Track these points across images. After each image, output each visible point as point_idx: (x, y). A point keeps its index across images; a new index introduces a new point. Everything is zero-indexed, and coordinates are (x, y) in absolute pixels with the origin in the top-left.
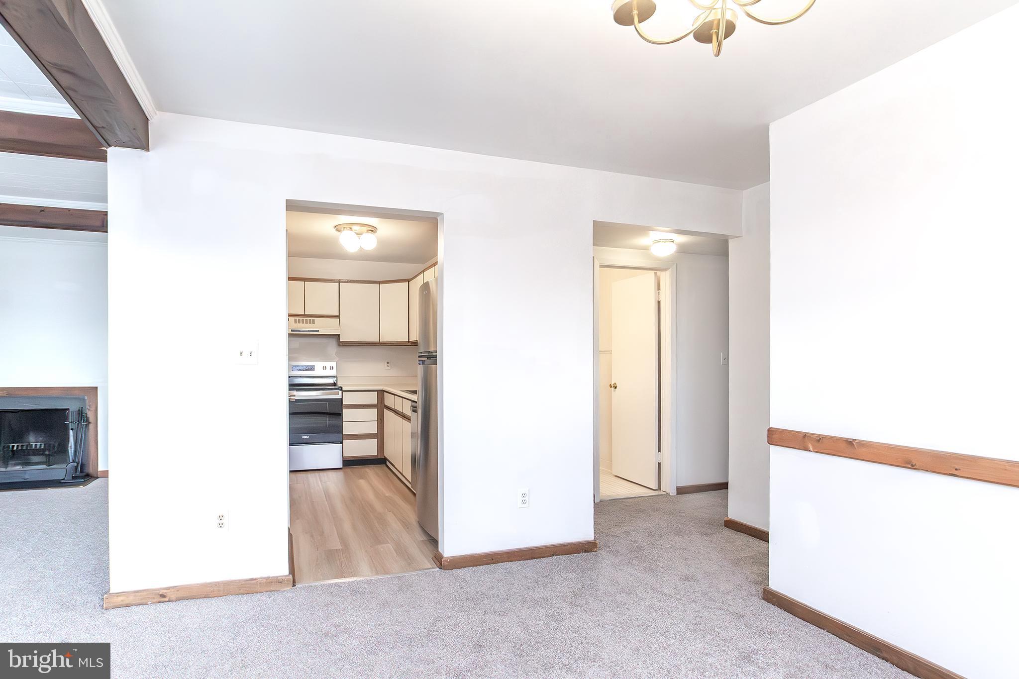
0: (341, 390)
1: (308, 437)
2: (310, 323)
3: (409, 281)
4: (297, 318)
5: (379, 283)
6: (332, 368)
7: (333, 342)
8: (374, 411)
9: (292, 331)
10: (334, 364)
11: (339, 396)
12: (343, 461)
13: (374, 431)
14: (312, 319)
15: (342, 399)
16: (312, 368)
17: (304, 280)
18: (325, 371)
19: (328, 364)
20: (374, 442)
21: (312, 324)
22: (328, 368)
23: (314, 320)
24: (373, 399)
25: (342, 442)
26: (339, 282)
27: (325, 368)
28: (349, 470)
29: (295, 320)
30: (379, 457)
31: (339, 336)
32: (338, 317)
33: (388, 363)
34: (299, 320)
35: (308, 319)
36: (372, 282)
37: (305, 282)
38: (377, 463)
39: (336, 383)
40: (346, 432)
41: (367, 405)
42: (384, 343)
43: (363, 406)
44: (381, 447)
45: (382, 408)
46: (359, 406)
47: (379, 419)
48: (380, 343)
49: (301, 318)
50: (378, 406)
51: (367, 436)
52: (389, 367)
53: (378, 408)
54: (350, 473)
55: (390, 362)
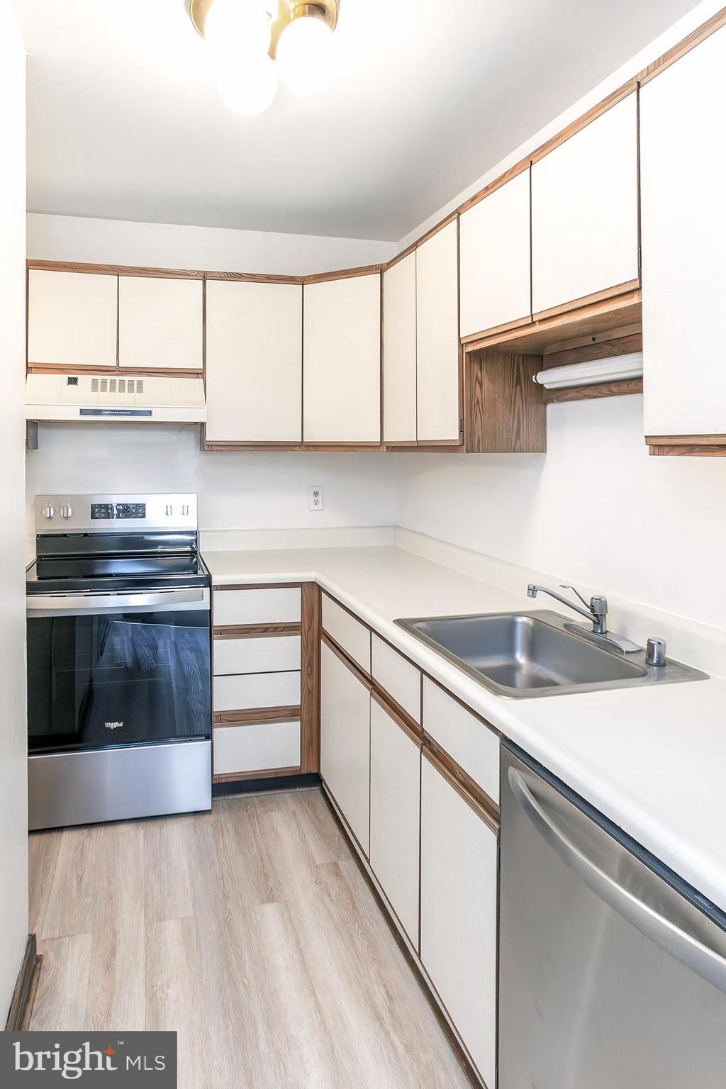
0: (210, 586)
1: (121, 725)
2: (131, 389)
3: (381, 270)
4: (100, 378)
5: (302, 281)
6: (185, 511)
7: (190, 438)
8: (295, 642)
9: (83, 412)
10: (191, 500)
11: (204, 605)
12: (212, 785)
13: (292, 697)
14: (136, 378)
15: (210, 610)
16: (138, 510)
17: (118, 271)
18: (170, 516)
19: (178, 501)
20: (292, 730)
21: (135, 394)
22: (177, 510)
23: (140, 383)
24: (288, 608)
25: (209, 737)
26: (205, 277)
27: (169, 510)
29: (95, 384)
30: (304, 771)
31: (202, 426)
32: (200, 374)
33: (316, 494)
34: (104, 383)
35: (127, 378)
36: (281, 280)
37: (118, 276)
38: (298, 790)
39: (196, 552)
40: (219, 705)
41: (276, 628)
42: (313, 446)
43: (264, 630)
44: (311, 744)
45: (313, 632)
46: (255, 631)
47: (308, 667)
48: (305, 444)
49: (109, 378)
50: (303, 631)
51: (273, 716)
52: (319, 506)
53: (303, 633)
54: (230, 826)
55: (320, 493)
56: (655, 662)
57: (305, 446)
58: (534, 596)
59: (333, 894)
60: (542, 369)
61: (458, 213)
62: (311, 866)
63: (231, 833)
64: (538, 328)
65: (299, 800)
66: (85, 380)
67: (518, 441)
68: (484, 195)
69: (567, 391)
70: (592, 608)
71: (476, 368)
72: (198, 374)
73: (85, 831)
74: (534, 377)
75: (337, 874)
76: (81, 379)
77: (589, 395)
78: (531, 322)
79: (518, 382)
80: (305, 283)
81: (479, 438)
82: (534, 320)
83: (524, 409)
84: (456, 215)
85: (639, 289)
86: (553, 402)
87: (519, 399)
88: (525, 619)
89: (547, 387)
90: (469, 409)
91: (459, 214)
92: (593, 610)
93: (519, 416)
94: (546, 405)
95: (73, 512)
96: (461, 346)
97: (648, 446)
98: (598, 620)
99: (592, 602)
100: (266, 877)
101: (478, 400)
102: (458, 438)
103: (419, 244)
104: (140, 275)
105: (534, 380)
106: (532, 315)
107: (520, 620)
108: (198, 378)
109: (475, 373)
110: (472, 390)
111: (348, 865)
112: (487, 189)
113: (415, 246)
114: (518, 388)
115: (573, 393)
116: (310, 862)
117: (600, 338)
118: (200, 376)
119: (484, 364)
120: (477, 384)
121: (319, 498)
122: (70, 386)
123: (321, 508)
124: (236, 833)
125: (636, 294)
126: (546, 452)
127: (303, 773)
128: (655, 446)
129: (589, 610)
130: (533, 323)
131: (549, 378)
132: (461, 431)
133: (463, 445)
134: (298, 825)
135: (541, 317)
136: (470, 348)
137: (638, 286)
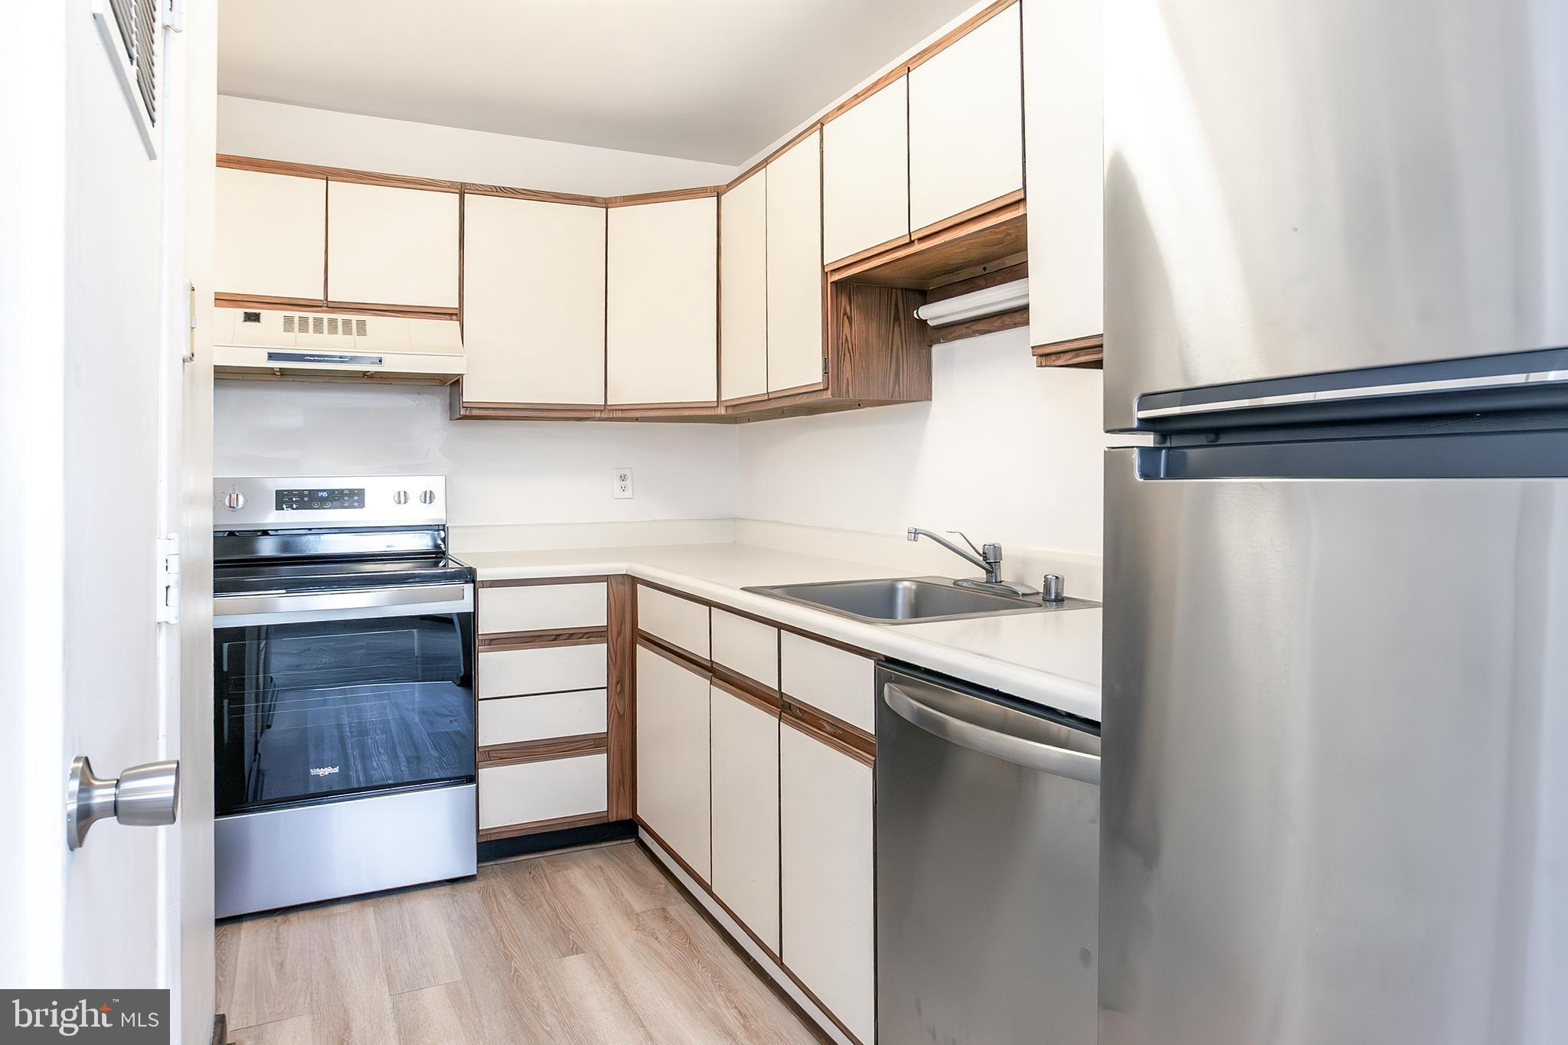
0: (474, 581)
1: (336, 770)
2: (347, 330)
3: (718, 193)
4: (296, 314)
5: (607, 203)
6: (429, 499)
7: (431, 409)
8: (597, 653)
9: (272, 356)
10: (436, 484)
11: (466, 606)
12: (478, 843)
14: (354, 318)
15: (474, 613)
16: (351, 498)
17: (328, 174)
19: (415, 485)
20: (597, 764)
21: (354, 338)
22: (414, 497)
23: (362, 326)
24: (591, 605)
25: (472, 779)
26: (462, 190)
27: (402, 498)
28: (501, 882)
29: (288, 321)
30: (613, 818)
31: (457, 381)
32: (456, 314)
33: (623, 478)
34: (304, 321)
35: (340, 317)
36: (578, 200)
37: (327, 180)
38: (604, 845)
39: (444, 553)
40: (488, 737)
41: (572, 634)
42: (622, 410)
43: (554, 637)
44: (621, 783)
45: (624, 640)
46: (541, 639)
47: (617, 684)
48: (609, 408)
49: (311, 316)
50: (610, 637)
51: (568, 749)
52: (628, 493)
53: (610, 641)
54: (506, 890)
55: (629, 474)
56: (1053, 597)
57: (609, 410)
58: (915, 539)
59: (661, 937)
60: (925, 303)
61: (821, 123)
62: (628, 914)
63: (509, 896)
64: (918, 247)
65: (606, 855)
66: (272, 318)
67: (897, 387)
68: (853, 104)
69: (955, 328)
70: (985, 556)
71: (844, 301)
72: (452, 314)
73: (279, 918)
74: (915, 312)
75: (666, 917)
76: (265, 314)
77: (981, 331)
78: (908, 241)
79: (897, 319)
80: (609, 205)
81: (848, 379)
82: (913, 239)
83: (904, 348)
84: (819, 125)
85: (1024, 200)
86: (940, 342)
87: (897, 341)
88: (906, 584)
89: (931, 323)
90: (836, 352)
91: (822, 125)
92: (985, 558)
93: (898, 358)
94: (931, 346)
95: (246, 501)
96: (825, 274)
97: (1035, 357)
98: (992, 568)
99: (984, 550)
100: (566, 932)
101: (846, 338)
102: (821, 381)
103: (770, 160)
104: (361, 181)
105: (915, 315)
106: (910, 233)
107: (901, 586)
108: (451, 320)
109: (843, 305)
110: (839, 326)
111: (680, 909)
112: (857, 96)
113: (766, 162)
114: (896, 328)
115: (963, 330)
116: (628, 912)
117: (991, 267)
118: (454, 317)
119: (854, 298)
120: (846, 320)
121: (628, 483)
122: (248, 323)
123: (631, 496)
124: (517, 895)
125: (1022, 205)
126: (931, 400)
127: (611, 821)
128: (1041, 356)
129: (981, 558)
130: (911, 242)
131: (934, 313)
132: (826, 372)
133: (828, 389)
134: (608, 879)
135: (921, 235)
136: (836, 277)
137: (1022, 197)
